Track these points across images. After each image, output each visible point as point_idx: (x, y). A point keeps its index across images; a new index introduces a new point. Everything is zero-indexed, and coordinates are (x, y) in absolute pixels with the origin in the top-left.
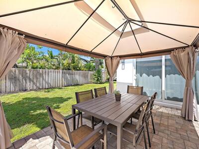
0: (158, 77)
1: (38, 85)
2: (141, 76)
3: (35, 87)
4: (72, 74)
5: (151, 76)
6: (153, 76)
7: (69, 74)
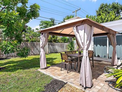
0: (105, 46)
1: (34, 52)
2: (97, 46)
3: (32, 54)
4: (53, 45)
5: (102, 46)
6: (103, 46)
7: (51, 45)
